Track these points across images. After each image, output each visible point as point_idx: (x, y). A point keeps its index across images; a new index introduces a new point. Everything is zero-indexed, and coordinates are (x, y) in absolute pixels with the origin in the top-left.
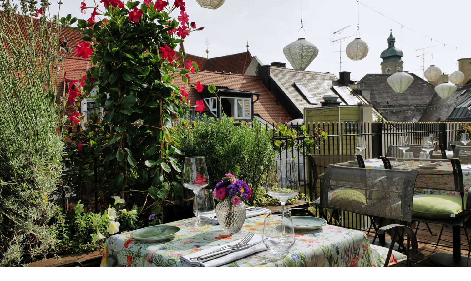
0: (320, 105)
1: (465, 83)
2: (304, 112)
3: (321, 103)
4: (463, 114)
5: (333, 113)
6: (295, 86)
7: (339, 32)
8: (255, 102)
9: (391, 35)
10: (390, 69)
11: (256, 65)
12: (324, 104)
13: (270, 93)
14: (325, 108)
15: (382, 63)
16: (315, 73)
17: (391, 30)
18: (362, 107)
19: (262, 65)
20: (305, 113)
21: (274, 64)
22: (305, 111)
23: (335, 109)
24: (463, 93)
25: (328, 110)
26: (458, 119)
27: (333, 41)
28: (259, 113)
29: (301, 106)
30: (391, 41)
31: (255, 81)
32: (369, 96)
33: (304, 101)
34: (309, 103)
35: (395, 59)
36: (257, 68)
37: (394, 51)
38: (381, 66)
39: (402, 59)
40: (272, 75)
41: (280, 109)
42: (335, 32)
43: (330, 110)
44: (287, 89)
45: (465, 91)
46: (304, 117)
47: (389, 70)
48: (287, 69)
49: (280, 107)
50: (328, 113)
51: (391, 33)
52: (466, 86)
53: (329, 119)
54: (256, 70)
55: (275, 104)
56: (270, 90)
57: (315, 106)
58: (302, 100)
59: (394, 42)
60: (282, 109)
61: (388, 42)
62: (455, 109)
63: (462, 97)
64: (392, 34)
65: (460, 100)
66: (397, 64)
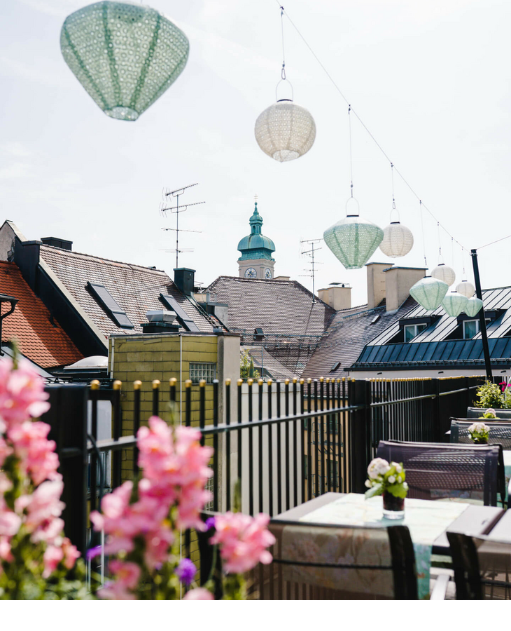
0: (140, 330)
1: (376, 305)
2: (110, 343)
3: (142, 325)
4: (379, 358)
5: (168, 347)
6: (89, 288)
7: (175, 194)
8: (5, 316)
9: (256, 213)
10: (253, 271)
11: (10, 240)
12: (148, 328)
13: (38, 301)
14: (153, 336)
15: (240, 259)
16: (128, 267)
17: (256, 204)
18: (222, 337)
19: (23, 239)
20: (113, 344)
21: (50, 241)
22: (113, 340)
23: (171, 340)
24: (374, 321)
25: (159, 340)
26: (371, 365)
27: (164, 208)
28: (12, 340)
29: (101, 328)
30: (256, 224)
31: (7, 273)
32: (226, 316)
33: (109, 321)
34: (119, 325)
35: (262, 254)
36: (12, 246)
37: (260, 240)
38: (238, 265)
39: (273, 255)
40: (42, 263)
41: (58, 334)
42: (168, 192)
43: (163, 340)
44: (74, 294)
45: (377, 317)
46: (111, 353)
47: (250, 272)
48: (75, 253)
49: (58, 330)
50: (158, 347)
51: (256, 209)
52: (379, 309)
53: (161, 360)
54: (9, 249)
55: (48, 322)
56: (38, 294)
57: (129, 332)
58: (103, 318)
59: (261, 224)
60: (63, 334)
61: (251, 224)
62: (366, 347)
63: (374, 327)
64: (258, 211)
65: (370, 333)
66: (264, 264)
